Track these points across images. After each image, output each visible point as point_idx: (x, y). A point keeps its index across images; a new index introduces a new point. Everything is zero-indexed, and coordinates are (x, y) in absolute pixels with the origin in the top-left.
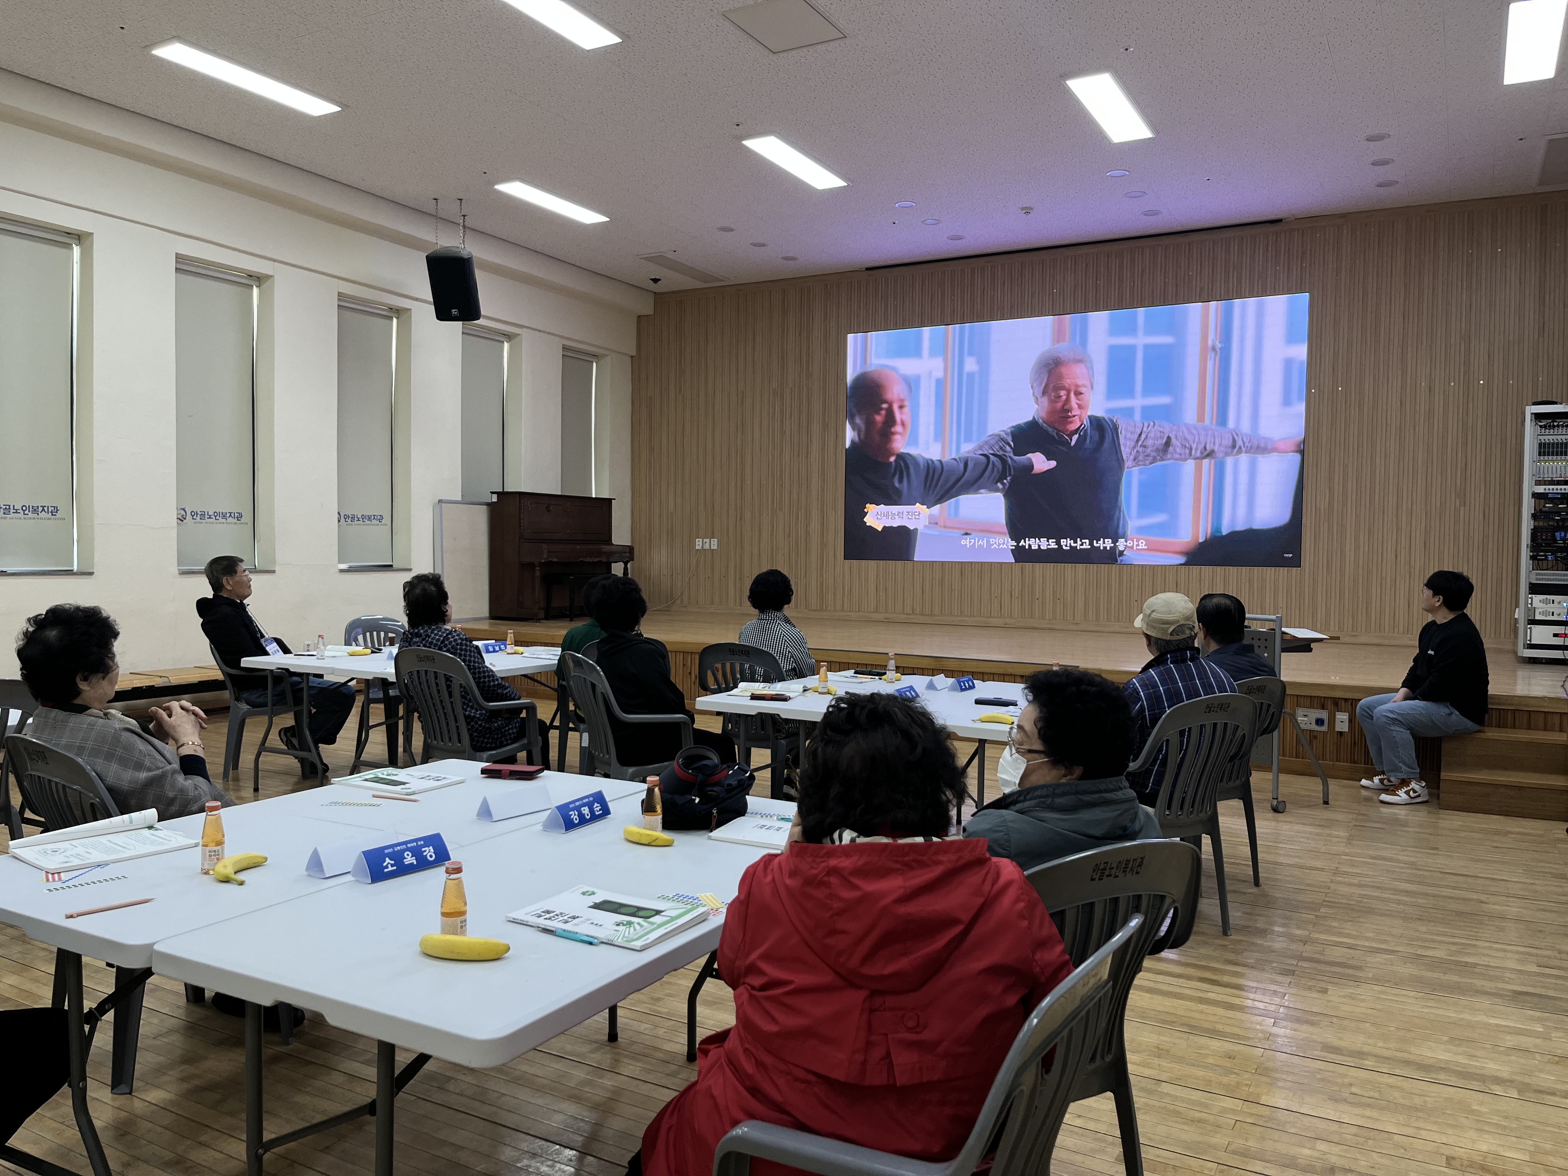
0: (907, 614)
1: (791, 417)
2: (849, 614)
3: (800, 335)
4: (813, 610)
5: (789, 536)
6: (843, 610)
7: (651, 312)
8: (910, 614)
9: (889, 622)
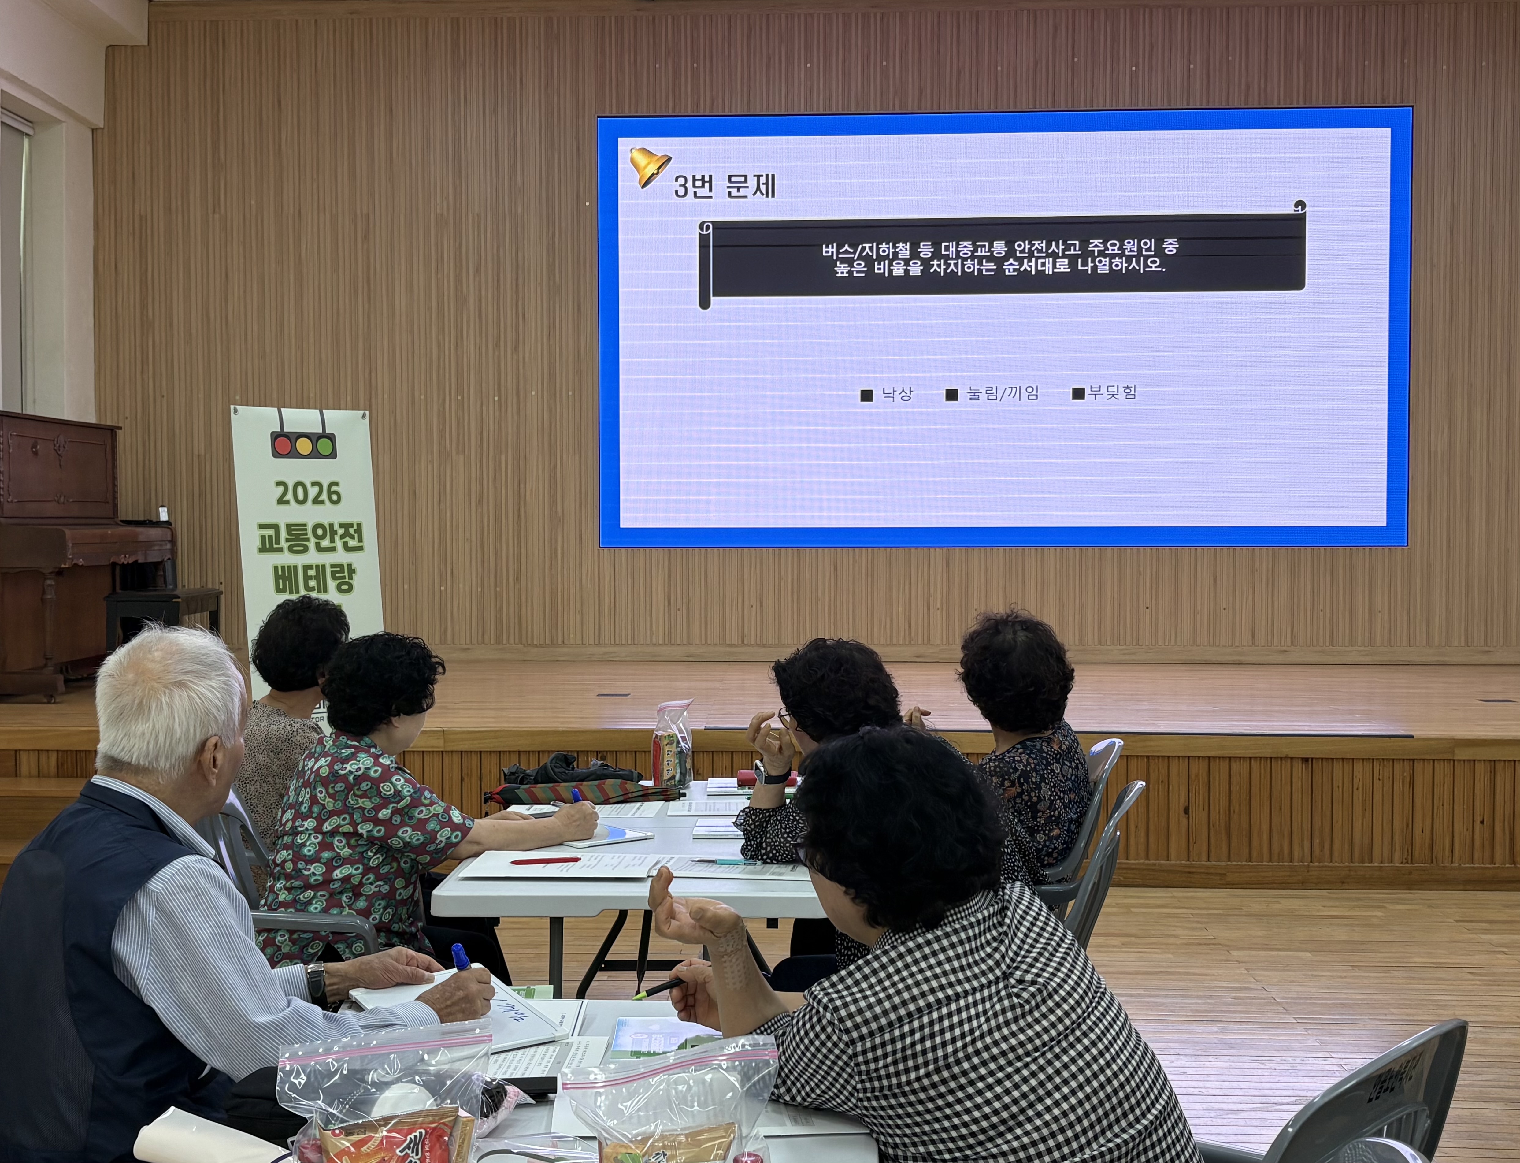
0: (731, 645)
1: (478, 271)
2: (611, 649)
3: (495, 111)
4: (536, 646)
5: (480, 502)
6: (599, 644)
7: (141, 38)
8: (736, 646)
9: (692, 660)
